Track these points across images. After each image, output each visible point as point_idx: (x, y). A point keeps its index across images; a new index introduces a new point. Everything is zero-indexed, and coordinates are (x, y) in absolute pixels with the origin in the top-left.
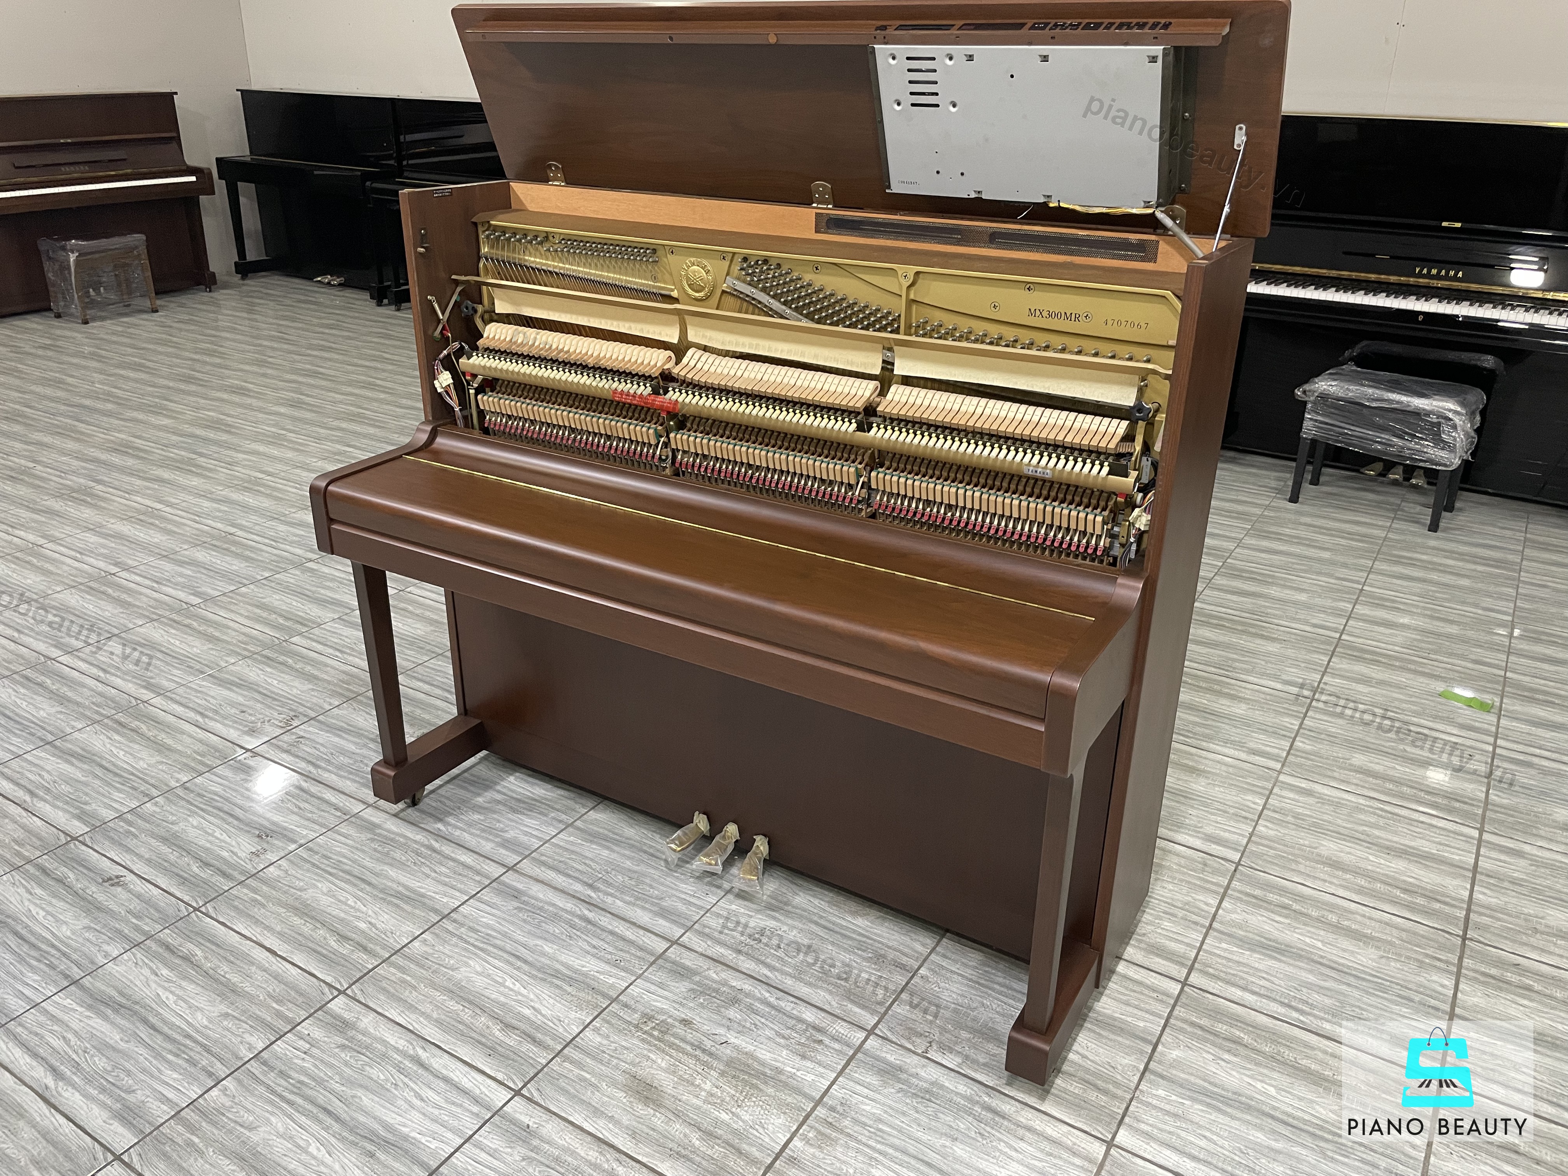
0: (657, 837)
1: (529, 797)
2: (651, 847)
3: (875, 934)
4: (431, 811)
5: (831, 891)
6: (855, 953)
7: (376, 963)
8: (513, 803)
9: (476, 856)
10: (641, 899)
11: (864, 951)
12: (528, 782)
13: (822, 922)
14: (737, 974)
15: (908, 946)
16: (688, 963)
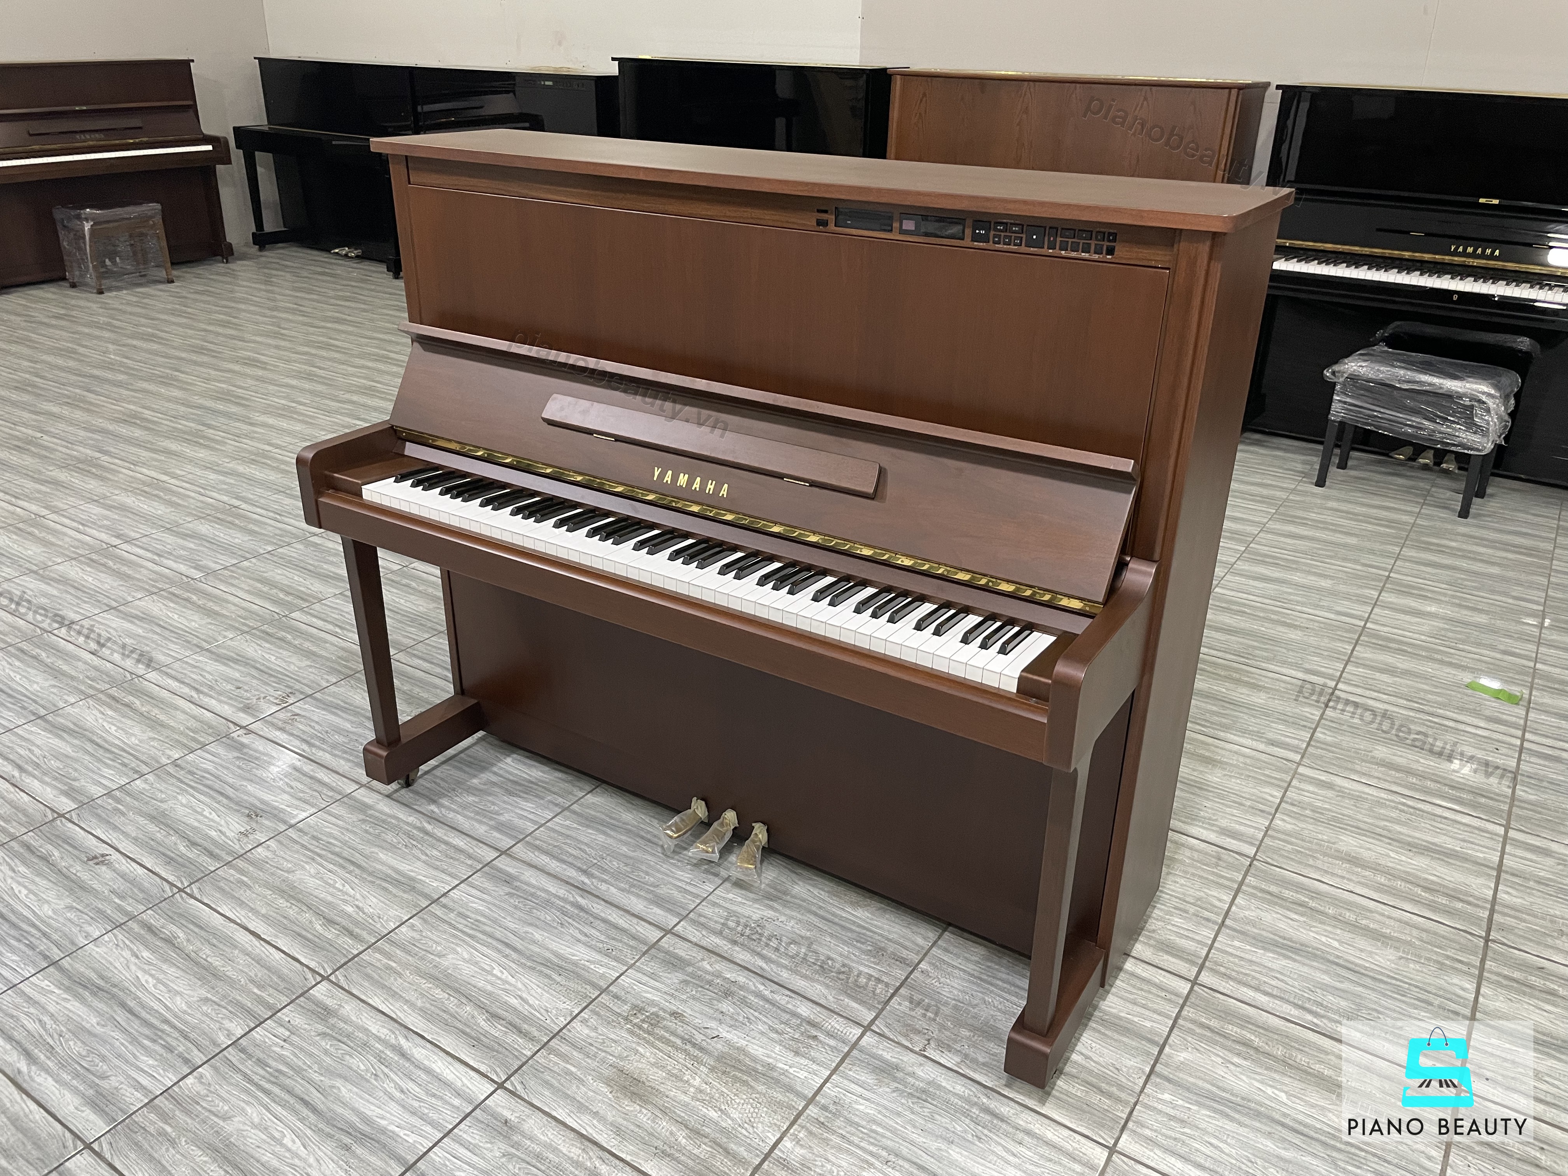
0: (655, 823)
1: (525, 779)
2: (649, 832)
3: (876, 926)
4: (425, 792)
5: (831, 881)
6: (854, 946)
7: (362, 949)
8: (510, 786)
9: (468, 839)
10: (635, 887)
11: (863, 943)
12: (525, 764)
13: (821, 912)
14: (732, 965)
15: (909, 940)
16: (682, 953)
